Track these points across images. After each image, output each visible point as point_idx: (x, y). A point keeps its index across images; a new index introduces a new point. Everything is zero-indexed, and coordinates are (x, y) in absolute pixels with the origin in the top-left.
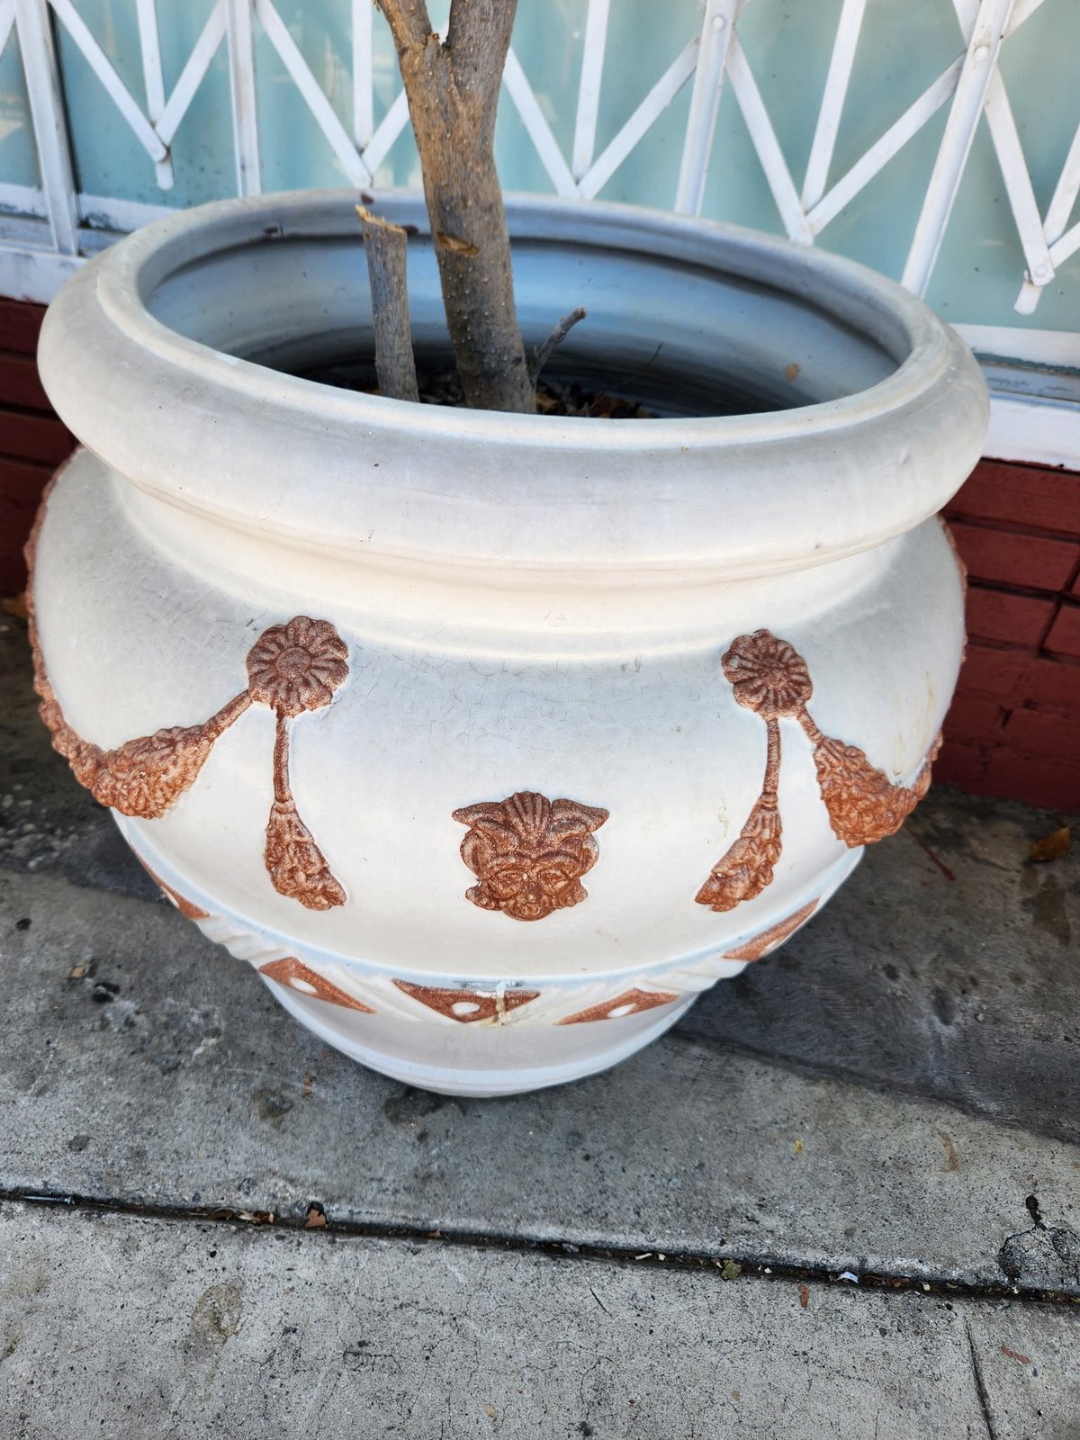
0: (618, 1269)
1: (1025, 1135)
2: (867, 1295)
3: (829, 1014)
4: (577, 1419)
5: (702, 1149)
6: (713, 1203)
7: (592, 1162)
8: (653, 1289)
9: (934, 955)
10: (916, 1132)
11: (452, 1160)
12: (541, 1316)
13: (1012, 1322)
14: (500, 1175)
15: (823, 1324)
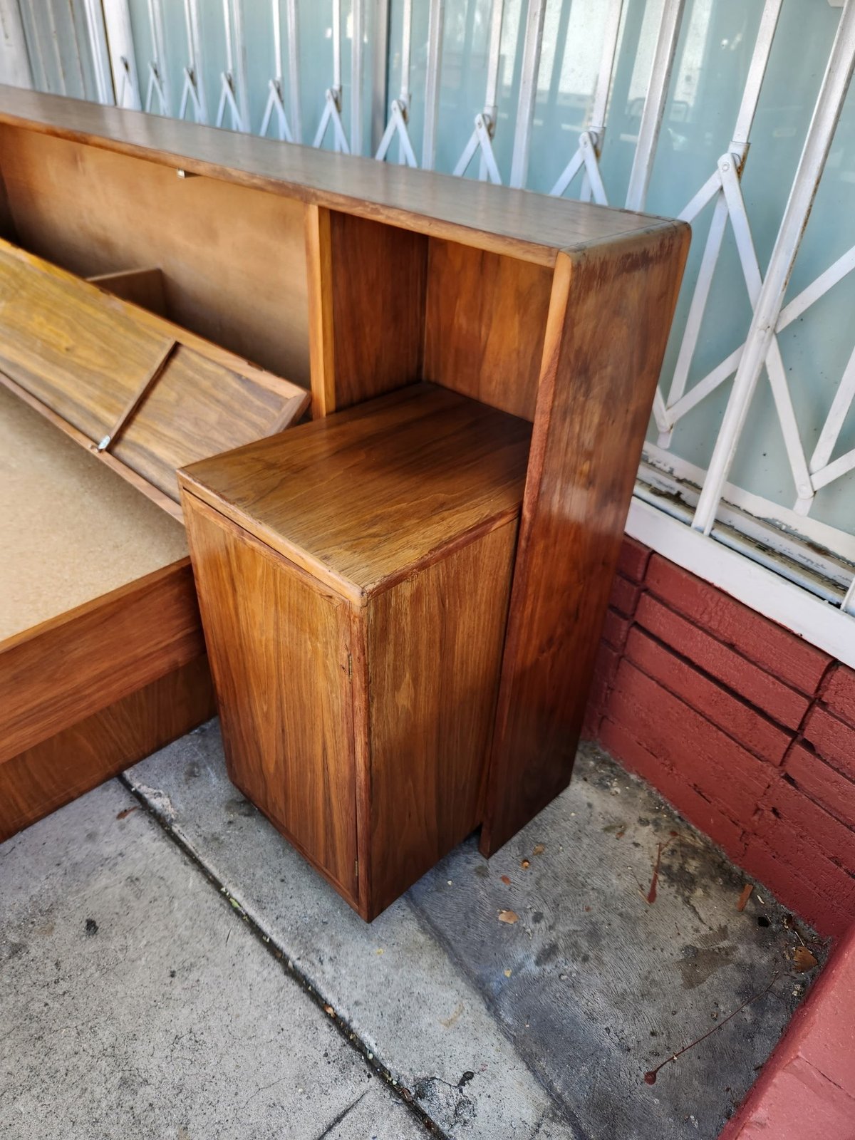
0: (248, 933)
1: (509, 1047)
2: (337, 1035)
3: (473, 910)
4: (174, 968)
5: (334, 917)
6: (313, 941)
7: (283, 883)
8: (252, 951)
9: (579, 929)
10: (450, 995)
11: (231, 840)
12: (202, 923)
13: (392, 1109)
14: (242, 859)
15: (304, 1027)
